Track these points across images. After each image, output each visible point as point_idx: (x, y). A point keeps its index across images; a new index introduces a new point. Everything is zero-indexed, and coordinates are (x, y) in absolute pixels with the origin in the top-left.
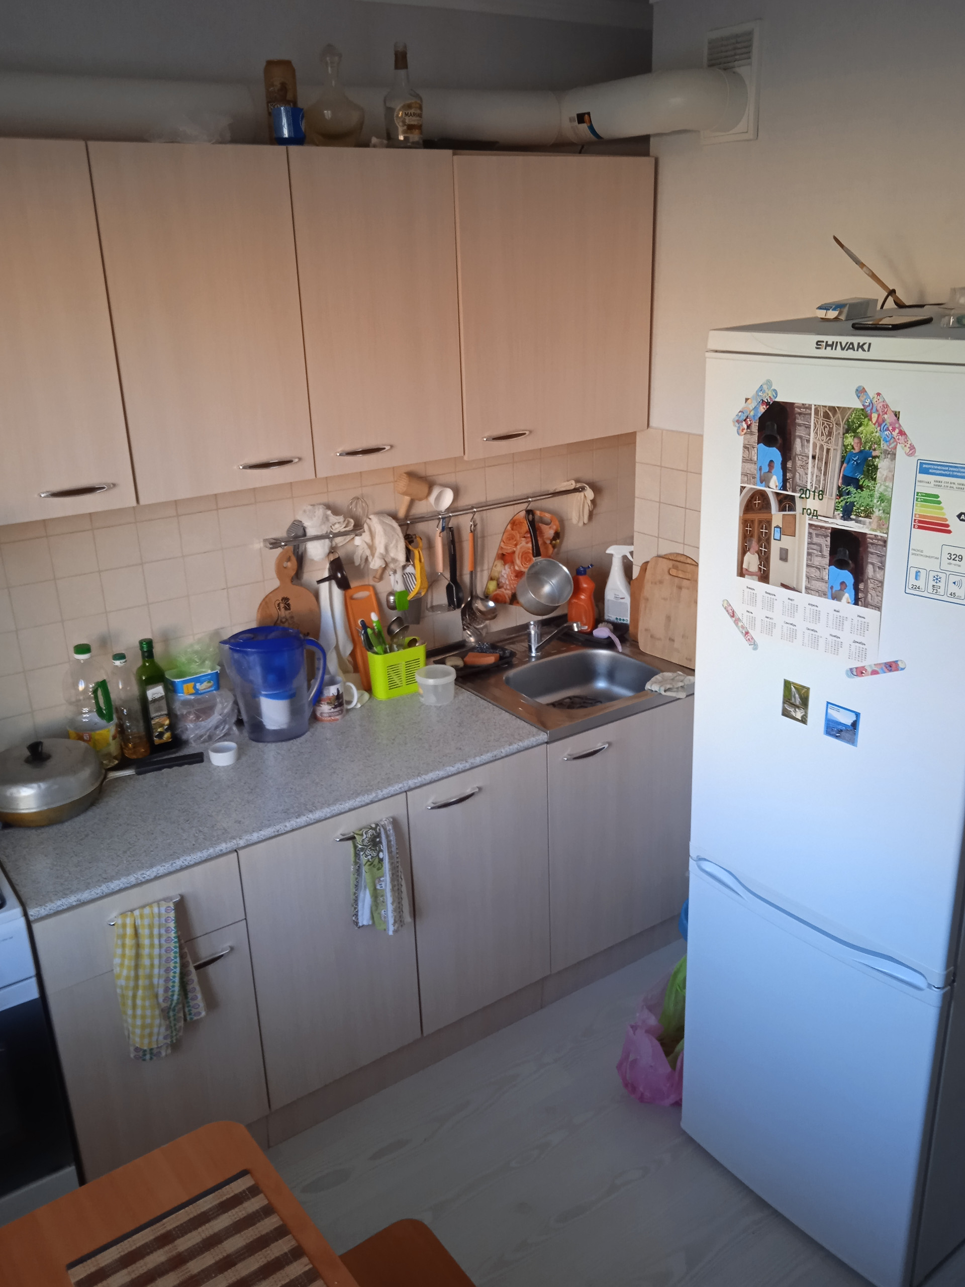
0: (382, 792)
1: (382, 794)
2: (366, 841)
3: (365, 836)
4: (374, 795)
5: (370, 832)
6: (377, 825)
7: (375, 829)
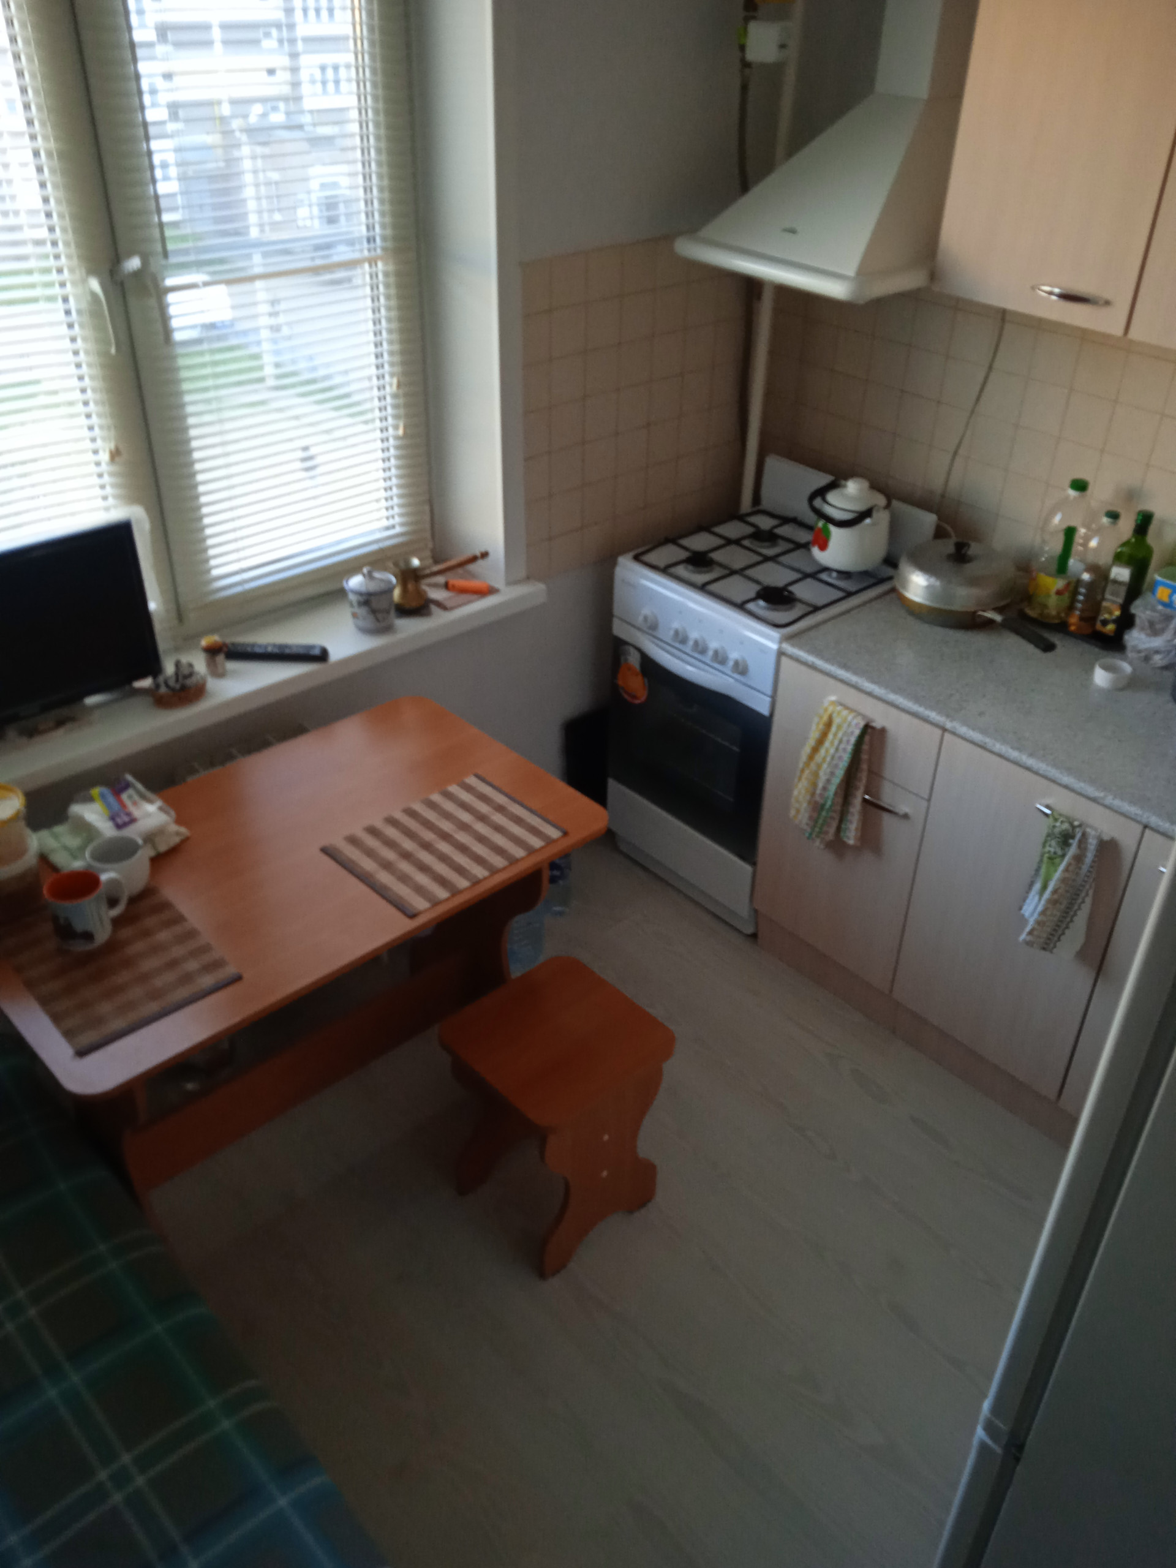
0: (1113, 799)
1: (1111, 801)
2: (1057, 830)
3: (1058, 824)
4: (1102, 794)
5: (1066, 826)
6: (1080, 826)
7: (1074, 827)
